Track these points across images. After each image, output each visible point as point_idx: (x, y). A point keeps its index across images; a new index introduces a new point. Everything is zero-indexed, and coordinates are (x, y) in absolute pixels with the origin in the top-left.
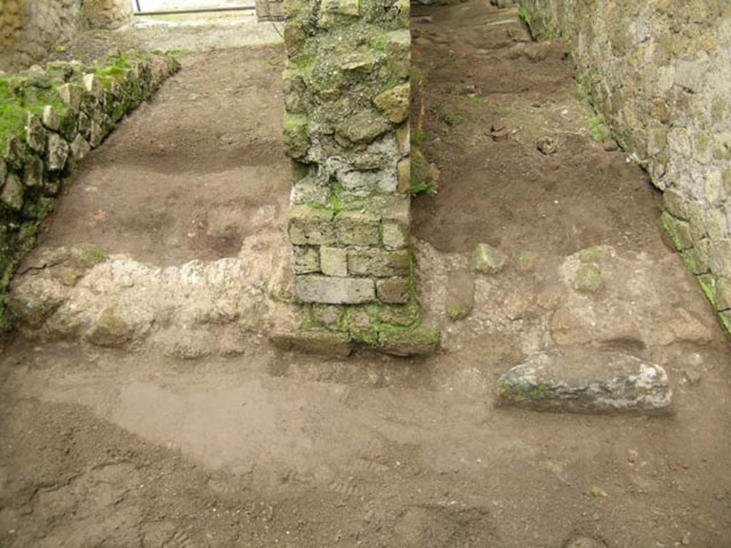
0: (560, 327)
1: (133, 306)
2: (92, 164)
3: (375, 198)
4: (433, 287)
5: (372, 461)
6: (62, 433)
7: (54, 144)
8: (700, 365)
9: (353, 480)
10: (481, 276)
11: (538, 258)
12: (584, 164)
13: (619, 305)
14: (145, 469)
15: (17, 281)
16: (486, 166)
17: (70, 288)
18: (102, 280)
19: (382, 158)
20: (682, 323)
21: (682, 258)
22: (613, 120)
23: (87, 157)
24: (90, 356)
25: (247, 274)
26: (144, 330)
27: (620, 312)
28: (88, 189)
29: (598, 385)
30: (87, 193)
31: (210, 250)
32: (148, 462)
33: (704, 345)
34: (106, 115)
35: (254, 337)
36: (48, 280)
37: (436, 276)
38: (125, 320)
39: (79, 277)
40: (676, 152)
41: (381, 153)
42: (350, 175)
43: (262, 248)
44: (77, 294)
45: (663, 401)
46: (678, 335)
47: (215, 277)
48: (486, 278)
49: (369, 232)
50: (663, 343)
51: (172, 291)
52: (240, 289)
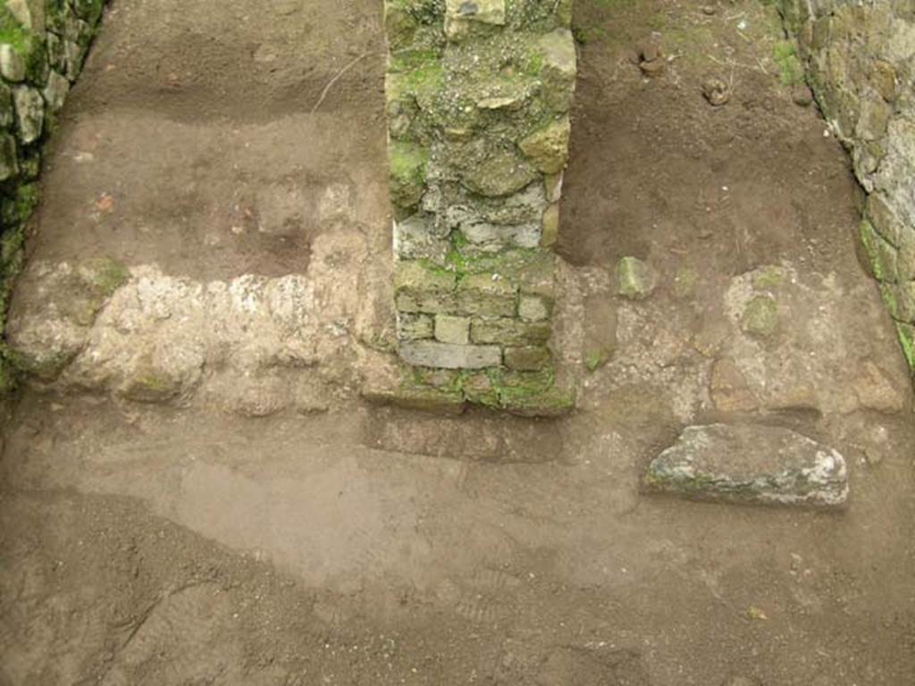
0: (722, 386)
1: (176, 348)
2: (76, 112)
3: (508, 253)
4: (566, 323)
5: (502, 571)
6: (125, 549)
7: (23, 104)
8: (883, 443)
9: (482, 600)
10: (625, 303)
11: (699, 279)
12: (767, 137)
13: (797, 358)
14: (233, 590)
15: (14, 322)
16: (635, 129)
17: (88, 328)
18: (128, 312)
19: (524, 212)
20: (869, 384)
21: (879, 290)
22: (810, 56)
23: (67, 100)
24: (128, 415)
25: (324, 303)
26: (193, 379)
27: (797, 368)
28: (79, 158)
29: (765, 479)
30: (80, 165)
31: (266, 253)
32: (236, 583)
33: (892, 415)
34: (81, 22)
35: (339, 390)
36: (57, 322)
37: (569, 307)
38: (169, 371)
39: (97, 312)
40: (897, 151)
41: (522, 205)
42: (478, 227)
43: (339, 259)
44: (99, 336)
45: (838, 498)
46: (863, 401)
47: (281, 305)
48: (630, 306)
49: (502, 304)
50: (843, 410)
51: (224, 321)
52: (317, 327)
